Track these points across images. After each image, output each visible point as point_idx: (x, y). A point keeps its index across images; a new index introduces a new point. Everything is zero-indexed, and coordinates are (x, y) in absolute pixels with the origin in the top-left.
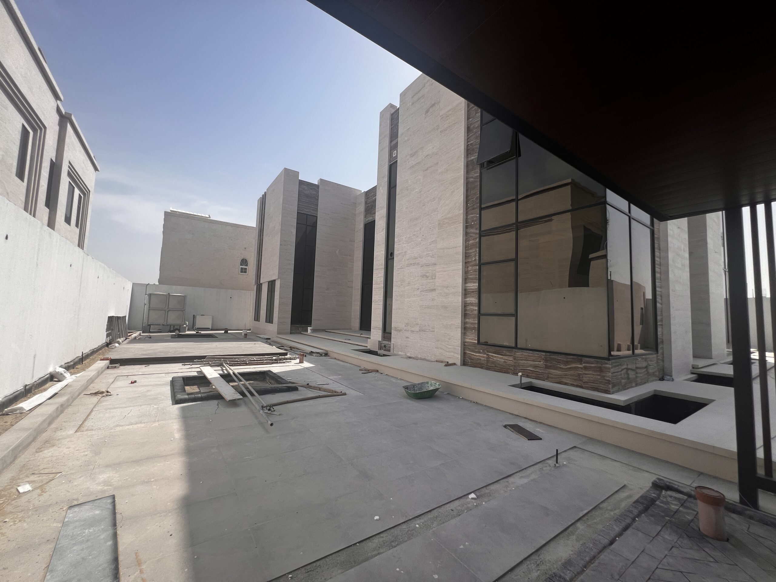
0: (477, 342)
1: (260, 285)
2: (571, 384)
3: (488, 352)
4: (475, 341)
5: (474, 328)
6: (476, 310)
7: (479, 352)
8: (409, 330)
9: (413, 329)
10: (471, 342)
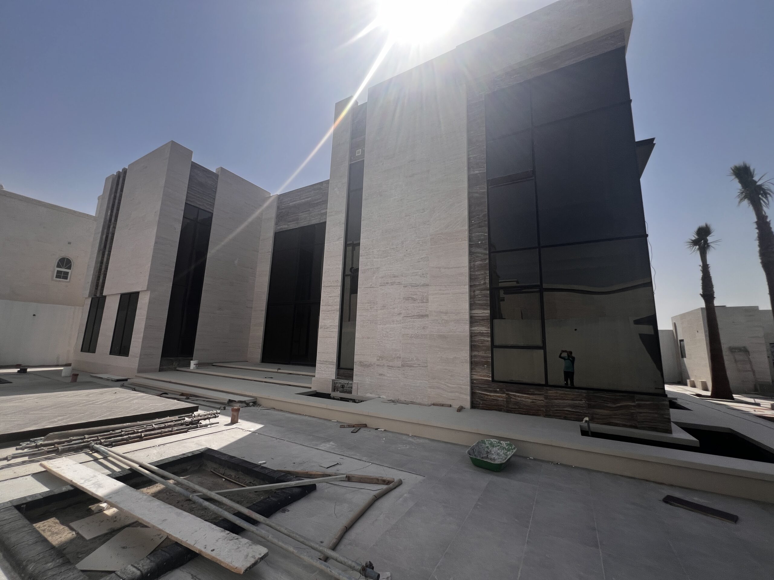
0: (491, 379)
1: (99, 298)
2: (624, 425)
3: (507, 391)
4: (489, 377)
5: (487, 363)
6: (488, 341)
7: (496, 392)
8: (384, 365)
9: (391, 364)
10: (482, 379)
